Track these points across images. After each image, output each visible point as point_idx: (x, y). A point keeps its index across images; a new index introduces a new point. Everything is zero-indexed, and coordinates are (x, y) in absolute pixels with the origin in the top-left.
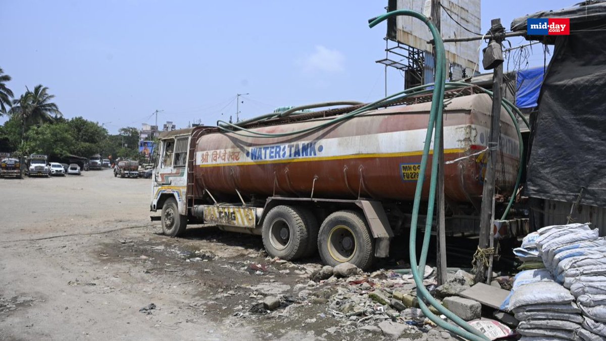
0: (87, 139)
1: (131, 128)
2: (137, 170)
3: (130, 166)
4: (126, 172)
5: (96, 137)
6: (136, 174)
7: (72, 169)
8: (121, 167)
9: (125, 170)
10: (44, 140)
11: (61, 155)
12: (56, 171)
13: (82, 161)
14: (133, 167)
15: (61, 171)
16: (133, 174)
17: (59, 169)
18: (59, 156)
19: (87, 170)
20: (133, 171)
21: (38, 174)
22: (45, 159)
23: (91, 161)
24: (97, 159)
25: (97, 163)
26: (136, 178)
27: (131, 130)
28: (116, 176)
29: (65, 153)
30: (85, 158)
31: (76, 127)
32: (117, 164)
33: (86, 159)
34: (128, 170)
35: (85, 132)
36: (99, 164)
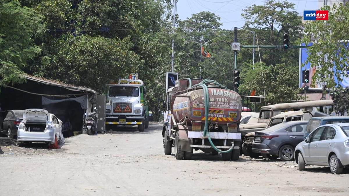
0: (99, 23)
1: (279, 5)
2: (234, 126)
3: (210, 110)
4: (192, 135)
5: (128, 18)
7: (32, 126)
8: (179, 116)
9: (189, 125)
13: (78, 100)
16: (219, 142)
19: (93, 132)
20: (220, 130)
23: (111, 102)
25: (128, 106)
27: (278, 10)
28: (168, 152)
29: (8, 72)
30: (88, 89)
32: (171, 108)
33: (91, 94)
34: (201, 126)
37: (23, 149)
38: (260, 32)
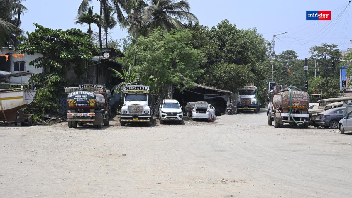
0: (234, 57)
1: (329, 46)
2: (306, 110)
3: (293, 102)
4: (283, 115)
5: (249, 54)
6: (303, 119)
7: (199, 110)
8: (276, 105)
9: (282, 110)
10: (155, 60)
11: (183, 85)
12: (169, 114)
13: (223, 97)
14: (297, 105)
15: (175, 114)
16: (297, 119)
17: (172, 110)
18: (179, 87)
20: (298, 112)
21: (134, 120)
22: (145, 92)
23: (240, 98)
24: (250, 92)
25: (249, 100)
26: (304, 126)
27: (329, 48)
28: (270, 124)
29: (187, 83)
30: (228, 91)
31: (220, 39)
32: (272, 101)
33: (230, 94)
34: (288, 110)
35: (230, 46)
36: (254, 102)
37: (195, 122)
38: (319, 61)
